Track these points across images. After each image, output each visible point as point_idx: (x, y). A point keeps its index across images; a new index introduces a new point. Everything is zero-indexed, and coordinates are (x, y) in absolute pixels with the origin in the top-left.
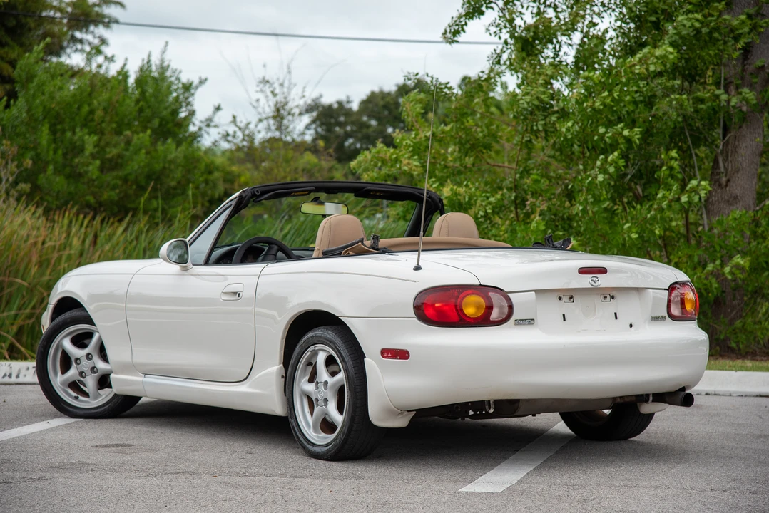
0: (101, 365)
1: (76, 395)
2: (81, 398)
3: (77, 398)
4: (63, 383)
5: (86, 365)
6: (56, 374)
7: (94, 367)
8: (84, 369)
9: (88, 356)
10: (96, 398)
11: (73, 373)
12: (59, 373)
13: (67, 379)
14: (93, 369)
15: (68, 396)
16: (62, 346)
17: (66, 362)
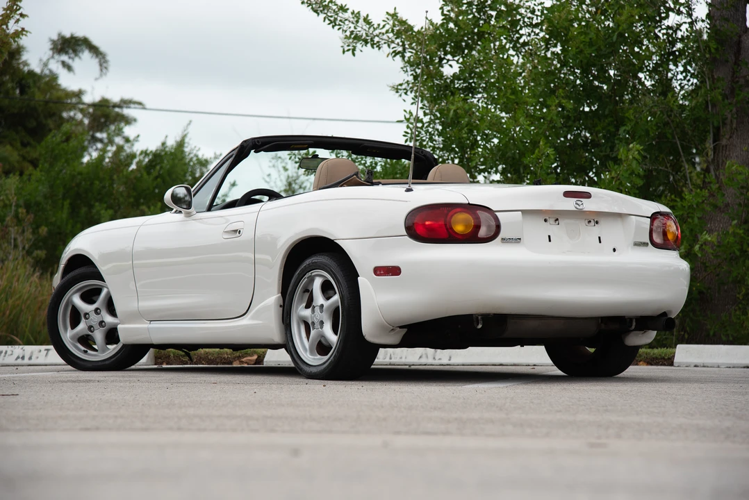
0: (109, 319)
1: (86, 349)
2: (89, 352)
3: (86, 352)
4: (72, 338)
5: (94, 319)
6: (66, 329)
7: (103, 322)
8: (93, 324)
9: (97, 311)
10: (104, 351)
11: (82, 327)
12: (69, 328)
13: (77, 334)
14: (102, 323)
15: (77, 350)
16: (72, 302)
17: (76, 317)
